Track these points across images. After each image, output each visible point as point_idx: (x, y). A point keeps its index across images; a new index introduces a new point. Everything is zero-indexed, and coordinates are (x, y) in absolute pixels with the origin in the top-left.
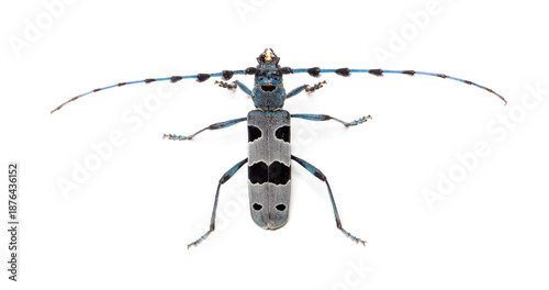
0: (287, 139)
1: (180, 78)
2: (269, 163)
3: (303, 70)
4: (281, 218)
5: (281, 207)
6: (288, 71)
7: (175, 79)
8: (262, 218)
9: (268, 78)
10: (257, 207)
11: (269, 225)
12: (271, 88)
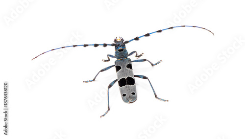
0: (131, 68)
1: (87, 45)
2: (126, 78)
3: (133, 40)
4: (134, 97)
5: (133, 94)
6: (127, 42)
7: (85, 46)
8: (127, 99)
9: (120, 47)
10: (124, 95)
11: (130, 101)
12: (122, 50)
